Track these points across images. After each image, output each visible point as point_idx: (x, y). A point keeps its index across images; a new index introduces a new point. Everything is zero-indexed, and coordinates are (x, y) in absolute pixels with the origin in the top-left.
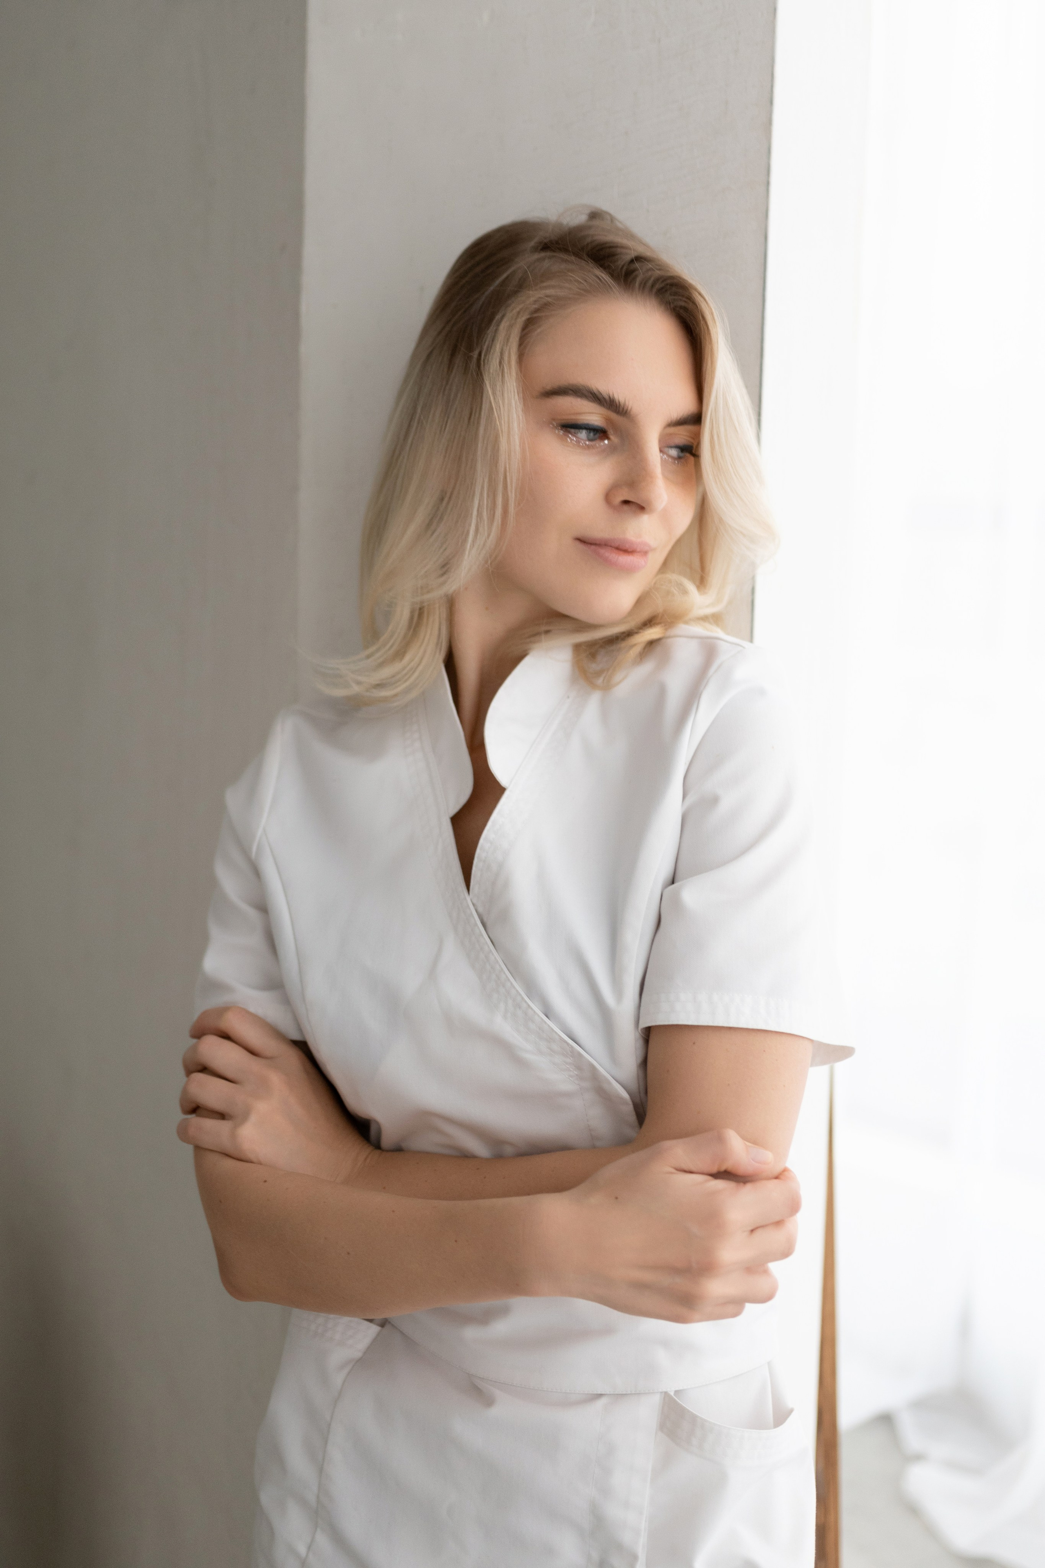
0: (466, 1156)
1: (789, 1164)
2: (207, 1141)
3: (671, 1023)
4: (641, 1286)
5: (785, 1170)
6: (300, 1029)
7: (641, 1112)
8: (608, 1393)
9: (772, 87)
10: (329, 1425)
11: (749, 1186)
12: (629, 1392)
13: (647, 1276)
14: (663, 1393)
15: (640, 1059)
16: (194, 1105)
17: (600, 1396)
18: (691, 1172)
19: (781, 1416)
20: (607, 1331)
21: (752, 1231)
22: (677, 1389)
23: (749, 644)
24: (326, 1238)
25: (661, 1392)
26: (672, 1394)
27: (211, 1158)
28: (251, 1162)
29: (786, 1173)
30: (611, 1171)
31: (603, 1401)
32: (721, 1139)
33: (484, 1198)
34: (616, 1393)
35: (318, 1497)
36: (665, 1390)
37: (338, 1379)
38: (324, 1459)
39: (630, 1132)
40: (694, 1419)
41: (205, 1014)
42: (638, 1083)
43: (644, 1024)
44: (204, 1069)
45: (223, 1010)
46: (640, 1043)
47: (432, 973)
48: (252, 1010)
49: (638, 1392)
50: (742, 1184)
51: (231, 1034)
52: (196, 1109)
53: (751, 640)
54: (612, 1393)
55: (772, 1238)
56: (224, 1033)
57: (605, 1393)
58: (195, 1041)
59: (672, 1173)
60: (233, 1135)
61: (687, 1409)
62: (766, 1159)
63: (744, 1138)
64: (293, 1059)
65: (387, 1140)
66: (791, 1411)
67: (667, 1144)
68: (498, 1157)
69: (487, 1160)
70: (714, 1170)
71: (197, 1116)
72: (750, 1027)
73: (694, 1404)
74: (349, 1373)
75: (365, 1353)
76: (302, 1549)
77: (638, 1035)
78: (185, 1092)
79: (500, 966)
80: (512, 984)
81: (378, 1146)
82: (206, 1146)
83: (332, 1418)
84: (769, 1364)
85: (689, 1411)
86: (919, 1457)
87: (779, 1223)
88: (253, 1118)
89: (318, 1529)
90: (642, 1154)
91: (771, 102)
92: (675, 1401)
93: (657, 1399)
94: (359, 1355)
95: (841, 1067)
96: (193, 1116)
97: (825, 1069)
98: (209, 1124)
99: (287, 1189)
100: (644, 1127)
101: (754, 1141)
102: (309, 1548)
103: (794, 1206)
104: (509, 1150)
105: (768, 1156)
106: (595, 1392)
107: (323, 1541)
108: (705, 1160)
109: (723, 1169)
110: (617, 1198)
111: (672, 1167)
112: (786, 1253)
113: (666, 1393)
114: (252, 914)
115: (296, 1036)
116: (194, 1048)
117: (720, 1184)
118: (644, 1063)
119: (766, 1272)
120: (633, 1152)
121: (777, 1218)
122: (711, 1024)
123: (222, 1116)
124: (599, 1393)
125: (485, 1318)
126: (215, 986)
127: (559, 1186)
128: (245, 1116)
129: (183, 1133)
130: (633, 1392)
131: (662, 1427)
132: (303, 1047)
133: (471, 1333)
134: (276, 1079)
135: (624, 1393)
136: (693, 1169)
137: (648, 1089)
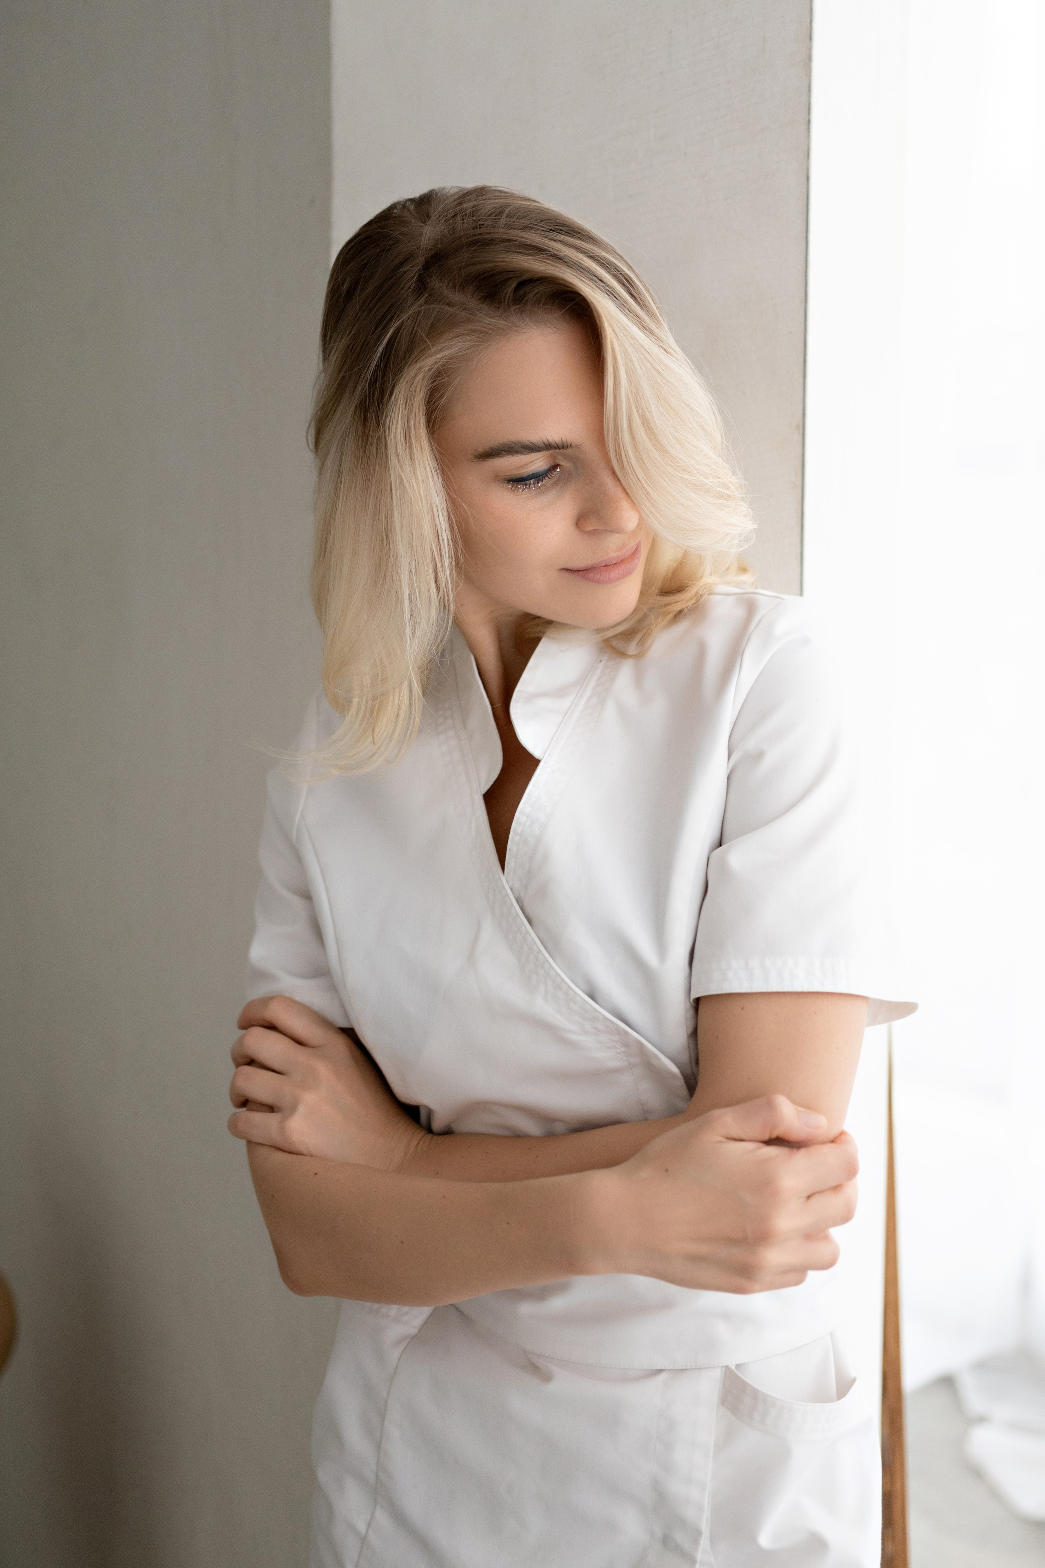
0: (517, 1137)
1: (846, 1127)
2: (258, 1135)
3: (723, 992)
4: (697, 1259)
5: (842, 1133)
6: (346, 1016)
7: (691, 1083)
8: (668, 1368)
9: (811, 22)
10: (386, 1402)
11: (802, 1152)
12: (689, 1367)
13: (703, 1249)
14: (724, 1368)
15: (691, 1030)
16: (242, 1099)
17: (660, 1371)
18: (741, 1140)
19: (844, 1387)
20: (666, 1305)
21: (809, 1197)
22: (738, 1363)
23: (800, 598)
24: (379, 1228)
25: (722, 1367)
26: (733, 1367)
27: (264, 1152)
28: (302, 1154)
29: (843, 1137)
30: (661, 1143)
31: (662, 1377)
32: (770, 1106)
33: (538, 1177)
34: (676, 1368)
35: (376, 1473)
36: (725, 1364)
37: (394, 1355)
38: (381, 1437)
39: (681, 1104)
40: (756, 1394)
41: (251, 1004)
42: (690, 1053)
43: (694, 995)
44: (252, 1062)
45: (267, 1000)
46: (691, 1012)
47: (471, 957)
48: (298, 999)
49: (698, 1367)
50: (795, 1150)
51: (278, 1025)
52: (245, 1103)
53: (801, 594)
54: (671, 1368)
55: (831, 1203)
56: (269, 1022)
57: (665, 1368)
58: (243, 1032)
59: (721, 1142)
60: (282, 1128)
61: (749, 1384)
62: (820, 1124)
63: (794, 1102)
64: (340, 1047)
65: (438, 1124)
66: (854, 1380)
67: (717, 1112)
68: (551, 1135)
69: (539, 1138)
70: (766, 1137)
71: (249, 1110)
72: (805, 990)
73: (756, 1378)
74: (405, 1348)
75: (420, 1330)
76: (361, 1527)
77: (688, 1005)
78: (233, 1086)
79: (537, 946)
80: (550, 964)
81: (429, 1130)
82: (257, 1140)
83: (388, 1394)
84: (831, 1333)
85: (750, 1385)
86: (982, 1420)
87: (837, 1188)
88: (301, 1109)
89: (378, 1507)
90: (692, 1125)
91: (811, 38)
92: (736, 1375)
93: (718, 1374)
94: (414, 1331)
95: (898, 1025)
96: (244, 1109)
97: (883, 1028)
98: (258, 1118)
99: (338, 1180)
100: (695, 1096)
101: (807, 1105)
102: (369, 1525)
103: (851, 1170)
104: (560, 1127)
105: (822, 1121)
106: (655, 1368)
107: (382, 1518)
108: (756, 1127)
109: (774, 1135)
110: (667, 1171)
111: (721, 1136)
112: (846, 1217)
113: (727, 1367)
114: (297, 902)
115: (344, 1024)
116: (240, 1041)
117: (772, 1151)
118: (694, 1034)
119: (827, 1238)
120: (685, 1122)
121: (834, 1184)
122: (764, 990)
123: (271, 1109)
124: (659, 1368)
125: (542, 1295)
126: (260, 975)
127: (610, 1162)
128: (293, 1109)
129: (234, 1127)
130: (694, 1367)
131: (723, 1401)
132: (350, 1034)
133: (526, 1309)
134: (323, 1070)
135: (684, 1368)
136: (743, 1136)
137: (700, 1058)
